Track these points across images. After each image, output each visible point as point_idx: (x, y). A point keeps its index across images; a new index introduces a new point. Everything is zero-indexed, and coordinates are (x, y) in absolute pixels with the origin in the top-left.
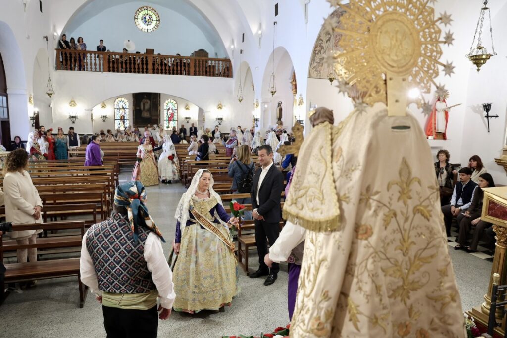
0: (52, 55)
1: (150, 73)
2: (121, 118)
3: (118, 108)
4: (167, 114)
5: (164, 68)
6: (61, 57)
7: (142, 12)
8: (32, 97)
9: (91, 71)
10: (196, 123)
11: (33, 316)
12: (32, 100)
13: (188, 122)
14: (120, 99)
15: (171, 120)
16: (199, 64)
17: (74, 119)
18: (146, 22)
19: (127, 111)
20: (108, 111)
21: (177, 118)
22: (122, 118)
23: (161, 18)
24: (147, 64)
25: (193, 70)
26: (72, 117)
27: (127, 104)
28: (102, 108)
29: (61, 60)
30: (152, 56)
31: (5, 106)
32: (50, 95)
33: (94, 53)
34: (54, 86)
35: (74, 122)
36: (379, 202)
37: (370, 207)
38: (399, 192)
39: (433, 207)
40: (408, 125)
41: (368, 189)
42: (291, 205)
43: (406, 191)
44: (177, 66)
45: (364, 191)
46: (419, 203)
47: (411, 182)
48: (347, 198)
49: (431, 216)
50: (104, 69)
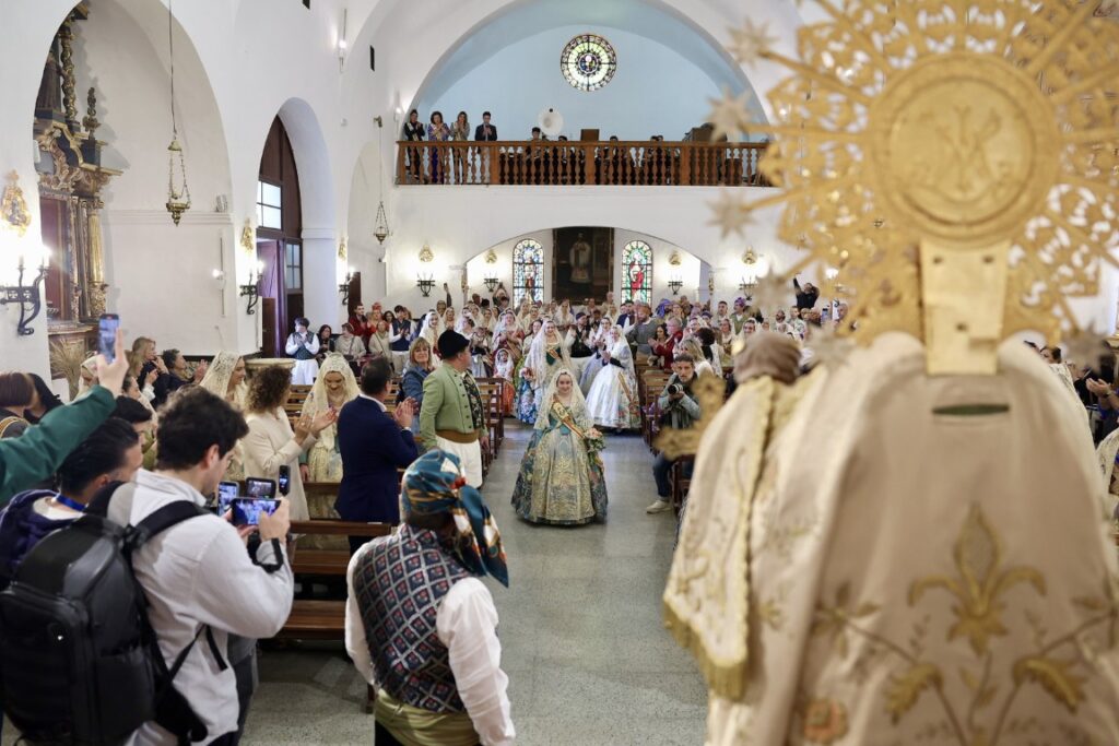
0: (388, 156)
2: (527, 284)
3: (521, 261)
4: (629, 275)
5: (620, 170)
6: (407, 156)
7: (577, 48)
8: (346, 243)
9: (474, 183)
10: (694, 295)
11: (276, 715)
13: (675, 293)
14: (525, 243)
15: (637, 289)
16: (701, 157)
17: (428, 287)
18: (587, 68)
19: (541, 268)
20: (502, 270)
21: (651, 283)
22: (529, 285)
23: (618, 58)
24: (582, 166)
25: (688, 173)
26: (423, 284)
27: (541, 255)
28: (488, 261)
29: (407, 163)
30: (595, 144)
31: (297, 263)
32: (381, 238)
33: (472, 144)
34: (392, 218)
35: (426, 295)
36: (874, 637)
37: (844, 652)
38: (955, 610)
39: (1091, 667)
40: (997, 400)
41: (844, 593)
42: (678, 592)
43: (980, 609)
44: (650, 164)
45: (830, 600)
46: (1034, 649)
47: (1002, 581)
48: (777, 613)
49: (1081, 697)
50: (490, 178)
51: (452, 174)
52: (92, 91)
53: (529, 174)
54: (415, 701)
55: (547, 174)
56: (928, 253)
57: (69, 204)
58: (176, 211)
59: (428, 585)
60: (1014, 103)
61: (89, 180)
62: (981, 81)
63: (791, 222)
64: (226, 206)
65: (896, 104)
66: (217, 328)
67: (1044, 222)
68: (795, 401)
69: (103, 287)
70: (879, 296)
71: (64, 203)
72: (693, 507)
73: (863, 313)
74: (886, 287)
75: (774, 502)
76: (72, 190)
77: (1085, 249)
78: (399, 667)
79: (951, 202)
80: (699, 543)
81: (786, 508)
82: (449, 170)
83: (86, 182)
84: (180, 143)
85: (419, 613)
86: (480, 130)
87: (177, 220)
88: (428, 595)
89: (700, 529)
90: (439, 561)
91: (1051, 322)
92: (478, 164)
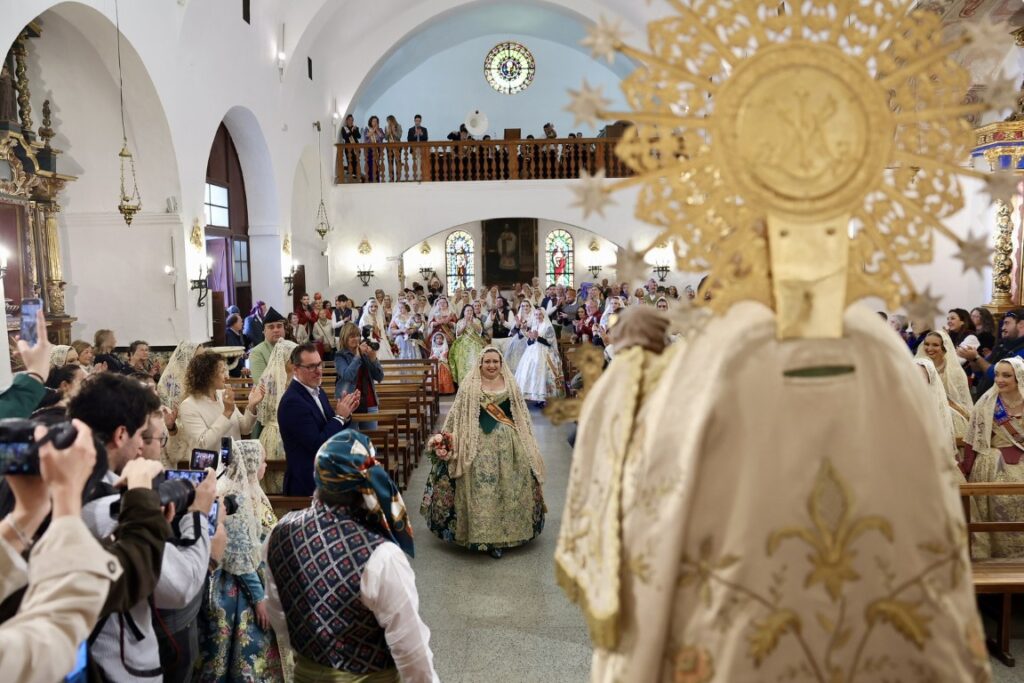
0: (327, 158)
1: (513, 179)
3: (453, 251)
4: (552, 261)
5: (541, 165)
6: (345, 158)
7: (499, 55)
8: (290, 240)
9: (407, 181)
10: (611, 278)
12: (289, 244)
13: (595, 276)
14: (456, 234)
15: (560, 274)
17: (367, 278)
18: (507, 73)
19: (471, 257)
20: (435, 260)
21: (573, 268)
22: (461, 272)
23: (536, 64)
24: (506, 162)
25: (603, 166)
26: (364, 274)
27: (471, 243)
28: (423, 252)
29: (345, 164)
30: (517, 142)
31: (244, 258)
32: (322, 233)
33: (405, 146)
34: (332, 215)
35: (366, 284)
36: (735, 586)
37: (709, 600)
38: (810, 559)
39: (936, 607)
40: (843, 362)
41: (707, 546)
42: (566, 551)
43: (834, 557)
44: (569, 160)
45: (694, 552)
46: (885, 593)
47: (853, 530)
48: (645, 567)
49: (928, 634)
50: (422, 175)
51: (387, 173)
52: (47, 103)
53: (457, 171)
54: (338, 665)
55: (474, 171)
56: (775, 225)
57: (27, 209)
58: (128, 213)
59: (349, 553)
60: (848, 87)
61: (46, 186)
62: (818, 68)
63: (648, 201)
64: (175, 208)
65: (740, 91)
66: (170, 320)
67: (880, 196)
68: (663, 368)
69: (62, 284)
70: (730, 268)
71: (22, 208)
72: (576, 471)
73: (717, 285)
74: (735, 260)
75: (642, 462)
76: (29, 195)
77: (918, 220)
78: (324, 634)
79: (794, 178)
80: (583, 503)
81: (652, 469)
82: (383, 170)
83: (42, 187)
84: (130, 149)
85: (344, 580)
86: (412, 132)
87: (129, 221)
88: (351, 563)
89: (583, 492)
90: (356, 530)
91: (891, 288)
92: (410, 162)
